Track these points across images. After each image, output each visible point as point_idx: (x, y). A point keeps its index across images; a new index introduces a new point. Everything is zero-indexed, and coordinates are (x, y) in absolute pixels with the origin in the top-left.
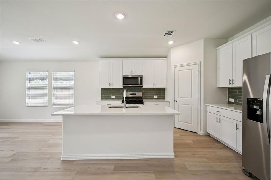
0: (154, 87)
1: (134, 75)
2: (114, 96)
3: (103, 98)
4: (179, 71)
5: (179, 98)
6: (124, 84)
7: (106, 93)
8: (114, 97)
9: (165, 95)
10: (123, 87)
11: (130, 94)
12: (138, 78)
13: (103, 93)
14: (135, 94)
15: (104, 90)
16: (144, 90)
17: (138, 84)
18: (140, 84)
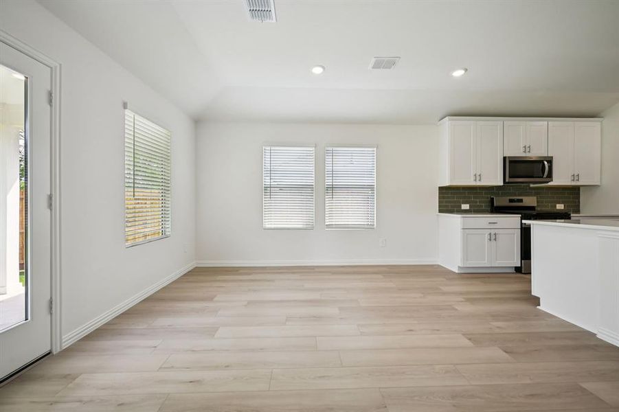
0: (573, 183)
2: (468, 205)
3: (443, 209)
6: (509, 177)
7: (448, 198)
8: (468, 208)
9: (579, 202)
10: (506, 182)
11: (510, 201)
12: (541, 162)
13: (444, 198)
14: (521, 201)
15: (445, 192)
16: (533, 191)
18: (547, 177)
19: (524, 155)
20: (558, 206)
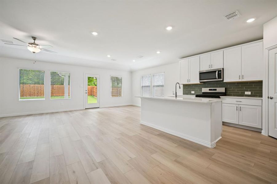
0: (240, 80)
1: (212, 69)
3: (185, 93)
4: (276, 54)
5: (275, 93)
6: (200, 80)
7: (186, 89)
8: (194, 93)
10: (200, 82)
11: (210, 90)
12: (216, 71)
14: (216, 90)
15: (185, 86)
17: (216, 79)
18: (218, 78)
19: (210, 69)
20: (246, 93)
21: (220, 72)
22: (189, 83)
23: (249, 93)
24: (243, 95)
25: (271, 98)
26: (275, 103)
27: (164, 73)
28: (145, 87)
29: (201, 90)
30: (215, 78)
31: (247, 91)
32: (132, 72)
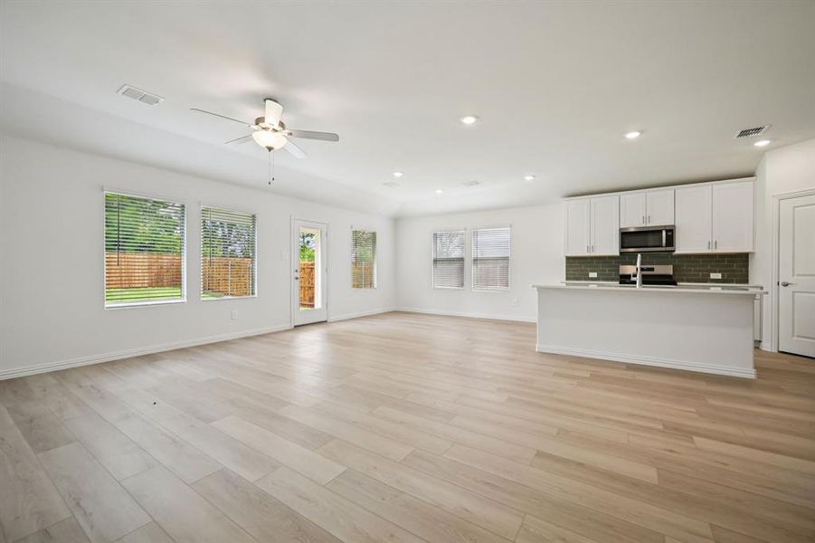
0: (710, 251)
1: (648, 225)
2: (596, 273)
3: (571, 277)
4: (795, 207)
5: (793, 276)
6: (621, 248)
7: (577, 266)
9: (748, 271)
10: (621, 253)
12: (661, 231)
13: (571, 267)
14: (652, 269)
15: (571, 261)
16: (677, 260)
17: (662, 246)
18: (667, 246)
19: (644, 225)
20: (713, 276)
21: (670, 233)
22: (592, 254)
23: (719, 276)
24: (706, 279)
25: (786, 285)
26: (793, 292)
27: (511, 226)
28: (443, 260)
29: (618, 270)
30: (658, 244)
31: (715, 272)
32: (397, 221)
